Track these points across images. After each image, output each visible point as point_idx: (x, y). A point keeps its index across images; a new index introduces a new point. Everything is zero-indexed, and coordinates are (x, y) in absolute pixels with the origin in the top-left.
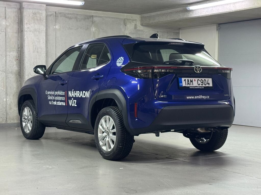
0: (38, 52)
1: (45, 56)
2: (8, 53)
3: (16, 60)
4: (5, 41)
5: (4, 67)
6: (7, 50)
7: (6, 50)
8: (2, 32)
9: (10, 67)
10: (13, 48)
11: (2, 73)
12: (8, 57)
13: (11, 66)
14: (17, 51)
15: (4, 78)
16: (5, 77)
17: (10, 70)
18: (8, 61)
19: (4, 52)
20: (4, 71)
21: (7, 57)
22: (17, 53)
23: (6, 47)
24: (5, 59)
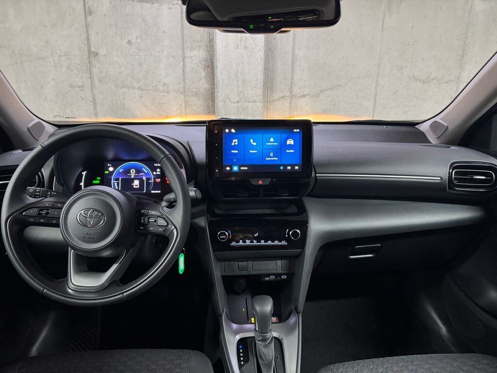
0: (246, 48)
1: (263, 58)
2: (188, 53)
3: (205, 67)
4: (180, 24)
5: (181, 83)
6: (185, 46)
7: (183, 46)
8: (175, 6)
9: (194, 82)
10: (198, 41)
11: (177, 95)
12: (188, 61)
13: (195, 80)
14: (207, 46)
15: (181, 105)
16: (183, 104)
17: (194, 90)
18: (187, 70)
19: (180, 51)
20: (181, 91)
21: (186, 60)
22: (208, 51)
23: (183, 38)
24: (181, 64)
